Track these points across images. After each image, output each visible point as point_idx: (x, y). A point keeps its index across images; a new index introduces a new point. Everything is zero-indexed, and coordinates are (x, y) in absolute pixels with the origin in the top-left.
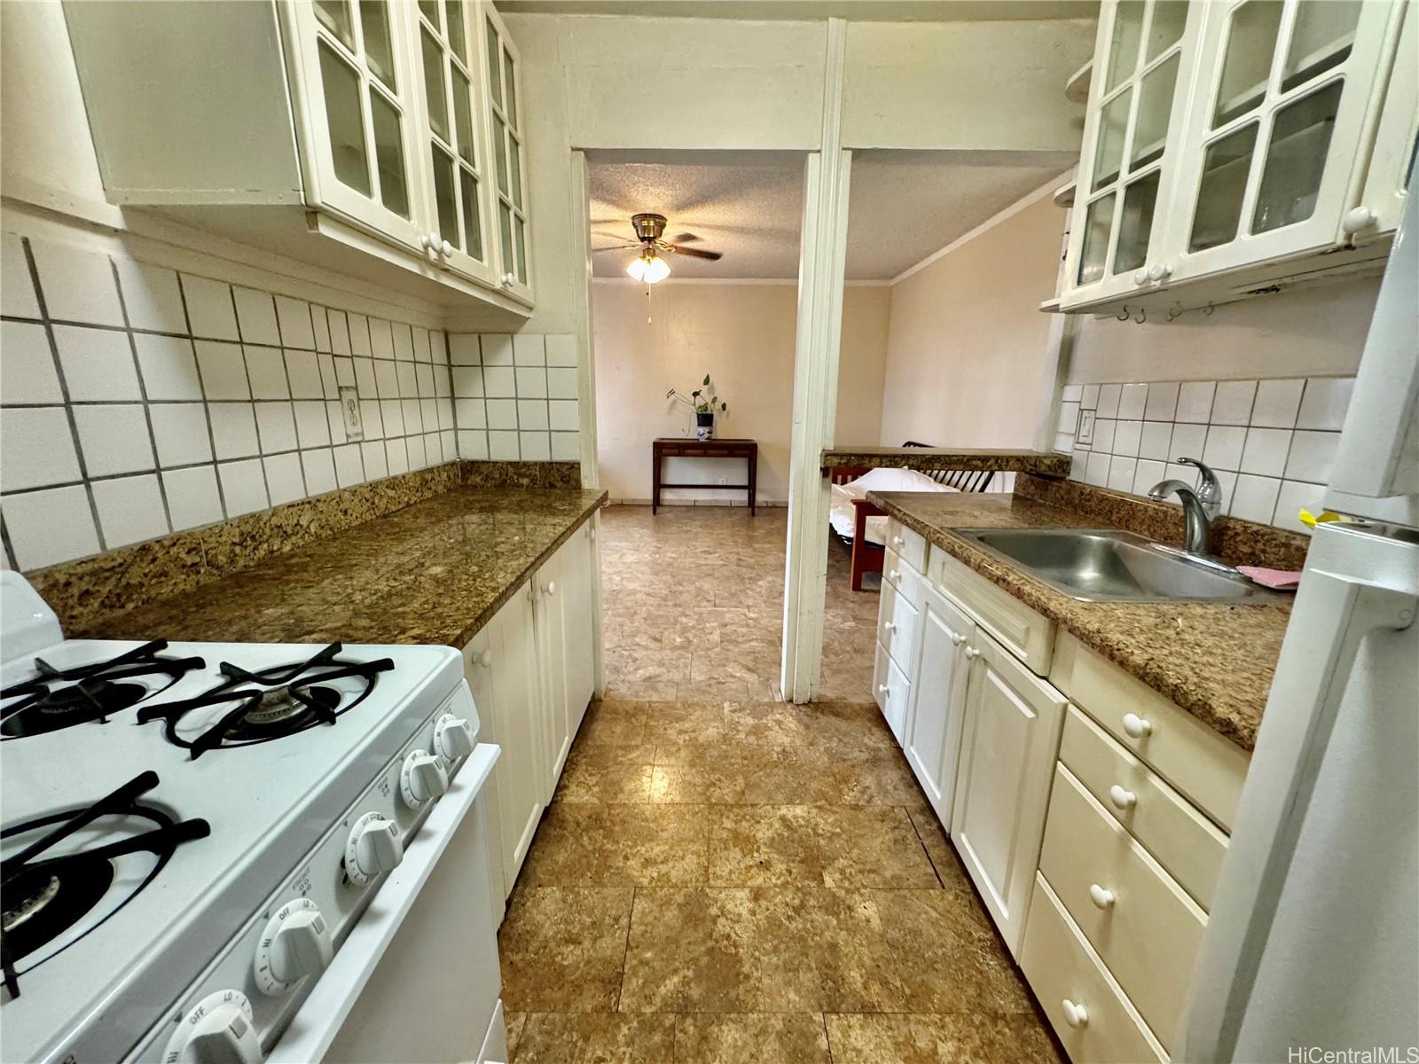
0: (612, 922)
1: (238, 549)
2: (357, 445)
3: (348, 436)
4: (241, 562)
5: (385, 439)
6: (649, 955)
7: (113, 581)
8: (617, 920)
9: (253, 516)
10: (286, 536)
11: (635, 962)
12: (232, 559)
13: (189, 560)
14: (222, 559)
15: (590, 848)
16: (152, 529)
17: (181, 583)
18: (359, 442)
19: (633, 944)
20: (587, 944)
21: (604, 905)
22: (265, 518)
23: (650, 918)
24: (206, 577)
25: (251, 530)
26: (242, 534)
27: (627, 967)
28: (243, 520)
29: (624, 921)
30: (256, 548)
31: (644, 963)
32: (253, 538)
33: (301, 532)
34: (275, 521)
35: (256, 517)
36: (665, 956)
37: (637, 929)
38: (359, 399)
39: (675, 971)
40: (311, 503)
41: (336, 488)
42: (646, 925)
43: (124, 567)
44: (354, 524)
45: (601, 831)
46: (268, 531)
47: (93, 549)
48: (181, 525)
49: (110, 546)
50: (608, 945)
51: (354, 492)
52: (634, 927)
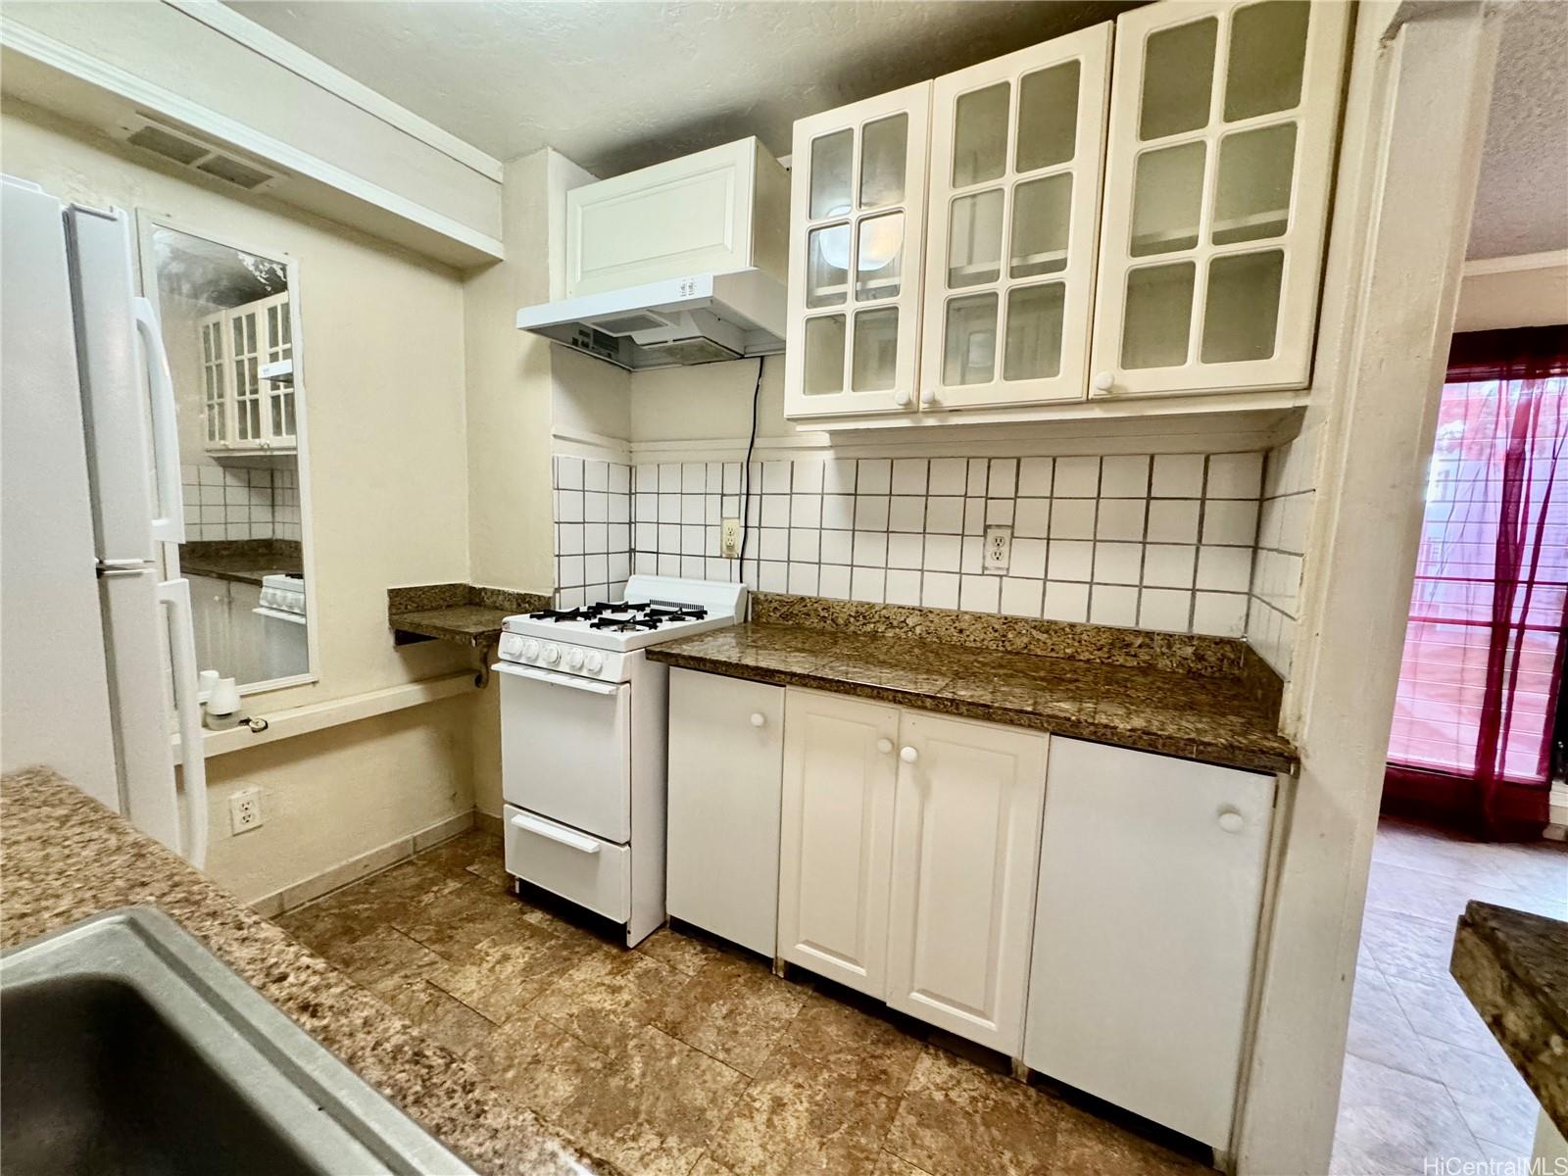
0: (726, 1046)
1: (852, 620)
2: (998, 579)
3: (984, 568)
4: (852, 628)
5: (1045, 580)
6: (674, 1061)
7: (786, 609)
8: (728, 1051)
9: (868, 604)
10: (892, 626)
11: (677, 1049)
12: (847, 624)
13: (822, 614)
14: (841, 621)
15: (832, 1058)
16: (810, 592)
17: (813, 622)
18: (1001, 576)
19: (693, 1054)
20: (720, 1022)
21: (749, 1046)
22: (877, 608)
23: (708, 1077)
24: (828, 626)
25: (864, 613)
26: (857, 612)
27: (677, 1041)
28: (862, 604)
29: (721, 1055)
30: (864, 624)
31: (670, 1056)
32: (864, 617)
33: (905, 629)
34: (884, 612)
35: (872, 606)
36: (663, 1073)
37: (705, 1062)
38: (1013, 536)
39: (643, 1075)
40: (923, 612)
41: (956, 608)
42: (704, 1071)
43: (792, 604)
44: (967, 644)
45: (854, 1076)
46: (877, 617)
47: (783, 591)
48: (823, 594)
49: (790, 592)
50: (708, 1037)
51: (978, 618)
52: (710, 1061)
